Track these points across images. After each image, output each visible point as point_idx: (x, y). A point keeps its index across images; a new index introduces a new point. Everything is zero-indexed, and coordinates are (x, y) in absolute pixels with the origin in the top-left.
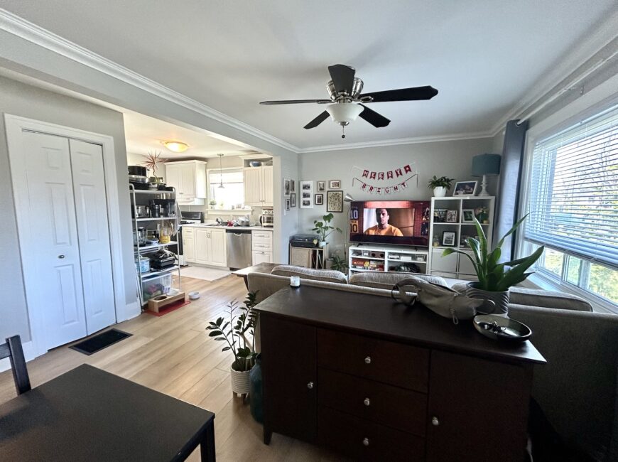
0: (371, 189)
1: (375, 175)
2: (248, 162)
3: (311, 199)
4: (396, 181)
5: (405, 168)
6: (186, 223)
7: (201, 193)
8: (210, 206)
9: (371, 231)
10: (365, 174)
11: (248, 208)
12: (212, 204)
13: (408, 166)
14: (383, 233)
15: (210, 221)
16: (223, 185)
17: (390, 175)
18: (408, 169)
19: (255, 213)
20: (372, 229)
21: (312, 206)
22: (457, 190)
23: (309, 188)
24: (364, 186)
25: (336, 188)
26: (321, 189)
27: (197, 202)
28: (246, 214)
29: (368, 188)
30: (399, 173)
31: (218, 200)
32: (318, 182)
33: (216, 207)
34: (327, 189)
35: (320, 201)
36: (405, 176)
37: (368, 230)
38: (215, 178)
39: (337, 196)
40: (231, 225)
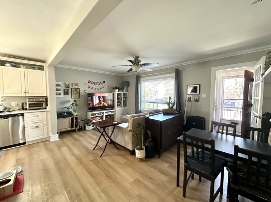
0: (92, 88)
1: (93, 83)
3: (61, 92)
4: (101, 86)
5: (103, 82)
9: (97, 105)
10: (89, 82)
13: (104, 81)
14: (101, 105)
17: (98, 84)
18: (104, 82)
20: (97, 104)
21: (62, 96)
22: (120, 90)
23: (60, 86)
25: (76, 87)
26: (67, 87)
29: (90, 88)
30: (102, 83)
34: (71, 87)
36: (104, 84)
37: (96, 105)
39: (76, 91)
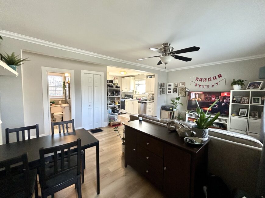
0: (200, 86)
1: (202, 79)
2: (147, 77)
3: (172, 91)
4: (213, 82)
5: (218, 76)
6: (126, 99)
7: (132, 88)
8: (135, 93)
10: (197, 79)
11: (147, 94)
12: (136, 92)
13: (220, 75)
15: (134, 98)
16: (139, 85)
17: (210, 79)
18: (220, 76)
19: (150, 96)
21: (172, 93)
22: (249, 86)
23: (171, 86)
24: (196, 85)
25: (183, 86)
26: (176, 86)
27: (131, 91)
28: (146, 96)
29: (198, 86)
30: (215, 78)
31: (137, 91)
32: (175, 83)
33: (137, 93)
34: (179, 86)
35: (176, 91)
36: (218, 80)
38: (137, 83)
39: (183, 89)
40: (140, 100)
